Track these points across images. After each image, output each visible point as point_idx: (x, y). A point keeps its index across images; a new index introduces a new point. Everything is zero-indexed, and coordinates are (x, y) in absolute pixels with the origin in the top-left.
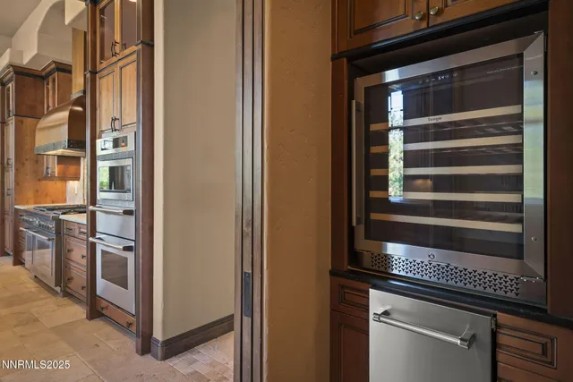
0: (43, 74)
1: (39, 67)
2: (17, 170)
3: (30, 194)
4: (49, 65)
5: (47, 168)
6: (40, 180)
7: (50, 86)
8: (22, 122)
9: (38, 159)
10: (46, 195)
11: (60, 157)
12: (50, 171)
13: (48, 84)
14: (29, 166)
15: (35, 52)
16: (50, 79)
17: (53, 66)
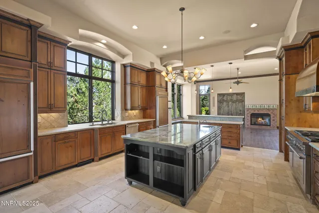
0: (303, 44)
1: (299, 41)
2: (286, 106)
3: (294, 120)
4: (306, 37)
5: (305, 105)
6: (301, 112)
7: (308, 51)
8: (289, 78)
9: (299, 99)
10: (305, 122)
11: (314, 97)
12: (307, 106)
13: (306, 50)
14: (294, 104)
15: (296, 32)
16: (308, 46)
17: (309, 36)
